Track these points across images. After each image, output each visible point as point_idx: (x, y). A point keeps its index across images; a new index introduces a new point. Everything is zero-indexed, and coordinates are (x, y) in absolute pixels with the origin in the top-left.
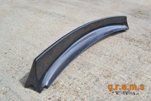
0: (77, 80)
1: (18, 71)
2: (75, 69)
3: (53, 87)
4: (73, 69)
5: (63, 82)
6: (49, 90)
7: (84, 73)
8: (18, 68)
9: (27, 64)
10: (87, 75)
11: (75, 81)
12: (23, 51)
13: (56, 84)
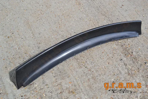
0: (47, 87)
1: (11, 62)
2: (52, 75)
3: (28, 87)
4: (51, 74)
5: (37, 86)
6: (25, 88)
7: (57, 81)
8: (12, 59)
9: (20, 56)
10: (57, 85)
11: (46, 87)
12: (22, 38)
13: (32, 85)
